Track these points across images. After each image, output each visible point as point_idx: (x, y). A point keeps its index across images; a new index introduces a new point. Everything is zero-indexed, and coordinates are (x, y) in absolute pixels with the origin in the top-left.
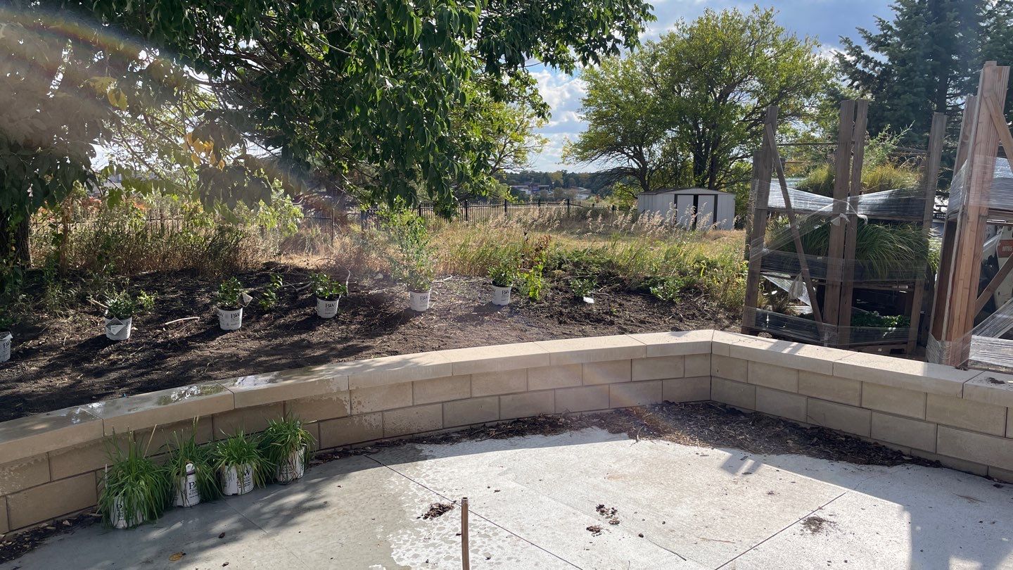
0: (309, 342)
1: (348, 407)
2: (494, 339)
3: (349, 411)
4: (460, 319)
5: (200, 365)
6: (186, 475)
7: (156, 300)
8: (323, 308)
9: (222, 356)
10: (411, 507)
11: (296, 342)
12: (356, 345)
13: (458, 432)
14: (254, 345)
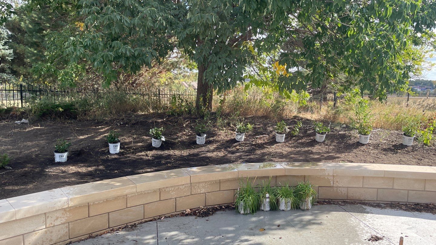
0: (312, 151)
1: (332, 183)
2: (403, 161)
3: (332, 185)
4: (385, 150)
5: (268, 155)
6: (266, 198)
7: (253, 127)
8: (318, 137)
9: (276, 153)
10: (361, 234)
11: (307, 151)
12: (333, 156)
13: (384, 204)
14: (289, 150)
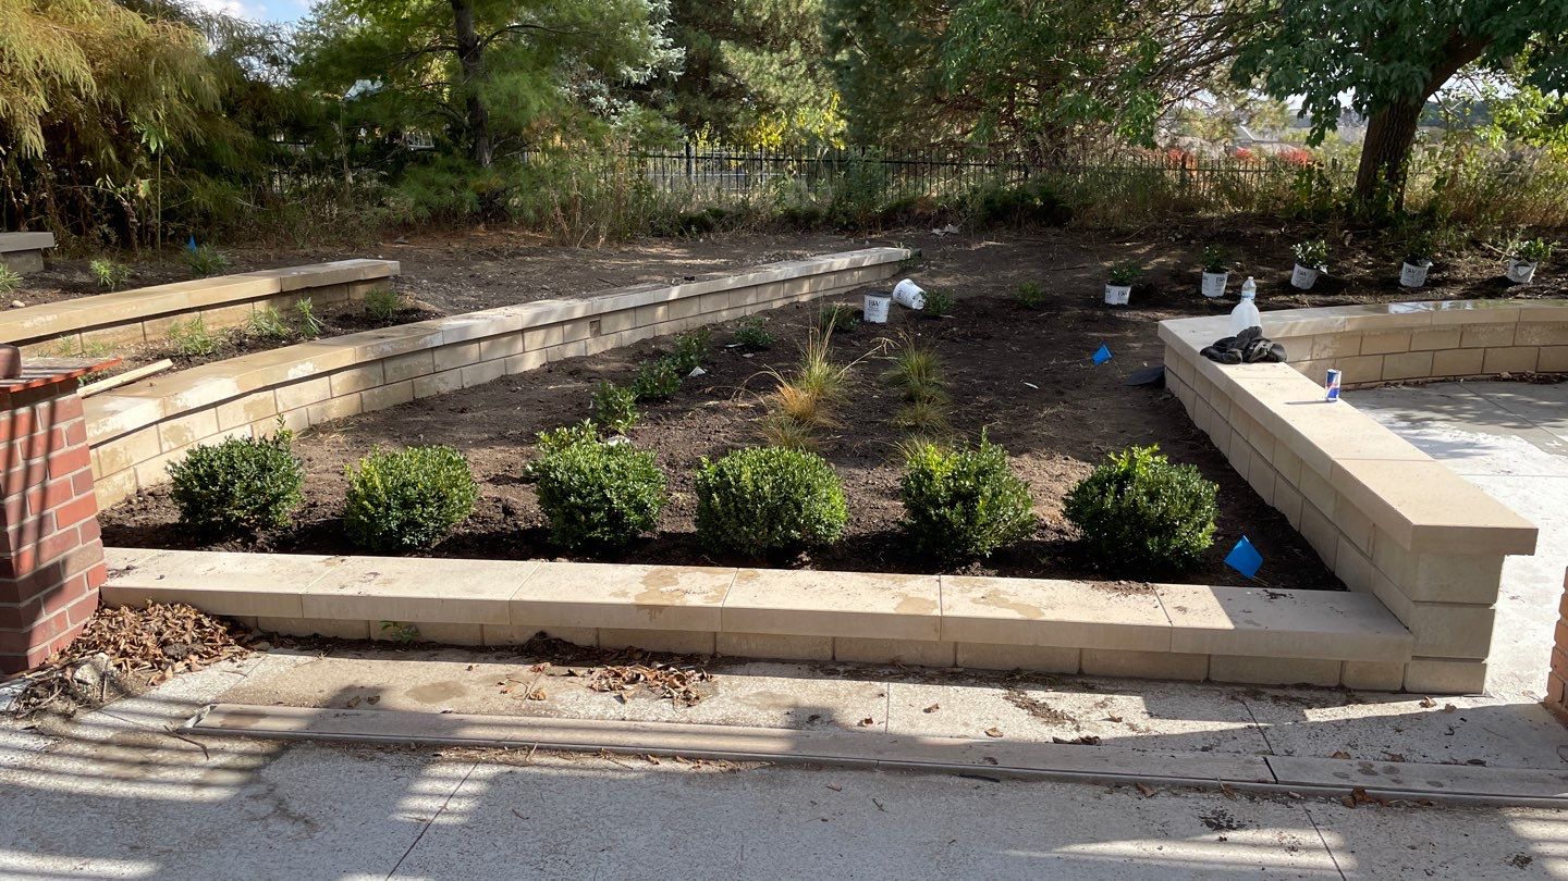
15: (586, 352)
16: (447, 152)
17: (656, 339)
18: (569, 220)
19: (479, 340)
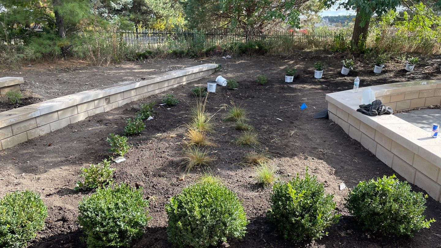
15: (104, 111)
16: (48, 32)
17: (132, 103)
18: (96, 56)
19: (57, 111)
